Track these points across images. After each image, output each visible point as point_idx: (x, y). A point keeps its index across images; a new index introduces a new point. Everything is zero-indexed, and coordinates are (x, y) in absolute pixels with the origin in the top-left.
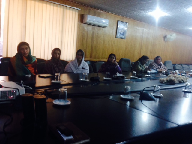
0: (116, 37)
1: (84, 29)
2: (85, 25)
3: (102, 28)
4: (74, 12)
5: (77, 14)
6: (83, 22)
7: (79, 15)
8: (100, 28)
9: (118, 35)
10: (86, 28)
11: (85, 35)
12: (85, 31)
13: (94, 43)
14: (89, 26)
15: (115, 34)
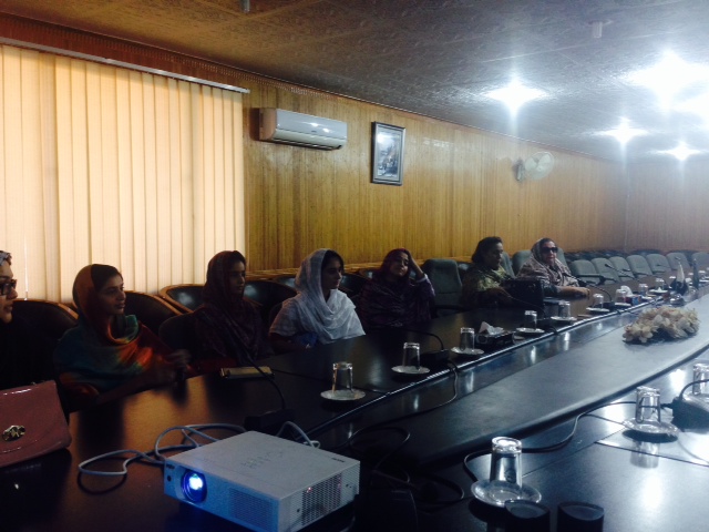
0: (372, 181)
1: (264, 160)
2: (266, 145)
3: (324, 153)
4: (227, 103)
5: (238, 107)
6: (261, 137)
7: (244, 110)
8: (318, 152)
9: (379, 173)
10: (271, 158)
11: (271, 181)
12: (269, 170)
13: (303, 208)
14: (282, 147)
15: (366, 169)
